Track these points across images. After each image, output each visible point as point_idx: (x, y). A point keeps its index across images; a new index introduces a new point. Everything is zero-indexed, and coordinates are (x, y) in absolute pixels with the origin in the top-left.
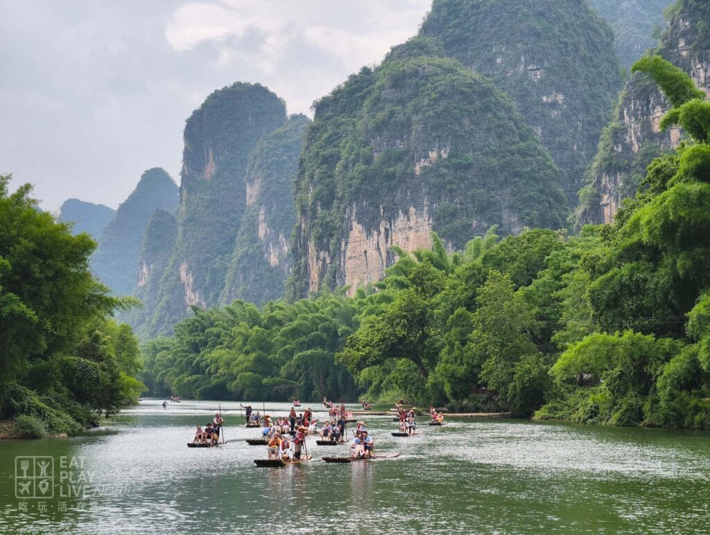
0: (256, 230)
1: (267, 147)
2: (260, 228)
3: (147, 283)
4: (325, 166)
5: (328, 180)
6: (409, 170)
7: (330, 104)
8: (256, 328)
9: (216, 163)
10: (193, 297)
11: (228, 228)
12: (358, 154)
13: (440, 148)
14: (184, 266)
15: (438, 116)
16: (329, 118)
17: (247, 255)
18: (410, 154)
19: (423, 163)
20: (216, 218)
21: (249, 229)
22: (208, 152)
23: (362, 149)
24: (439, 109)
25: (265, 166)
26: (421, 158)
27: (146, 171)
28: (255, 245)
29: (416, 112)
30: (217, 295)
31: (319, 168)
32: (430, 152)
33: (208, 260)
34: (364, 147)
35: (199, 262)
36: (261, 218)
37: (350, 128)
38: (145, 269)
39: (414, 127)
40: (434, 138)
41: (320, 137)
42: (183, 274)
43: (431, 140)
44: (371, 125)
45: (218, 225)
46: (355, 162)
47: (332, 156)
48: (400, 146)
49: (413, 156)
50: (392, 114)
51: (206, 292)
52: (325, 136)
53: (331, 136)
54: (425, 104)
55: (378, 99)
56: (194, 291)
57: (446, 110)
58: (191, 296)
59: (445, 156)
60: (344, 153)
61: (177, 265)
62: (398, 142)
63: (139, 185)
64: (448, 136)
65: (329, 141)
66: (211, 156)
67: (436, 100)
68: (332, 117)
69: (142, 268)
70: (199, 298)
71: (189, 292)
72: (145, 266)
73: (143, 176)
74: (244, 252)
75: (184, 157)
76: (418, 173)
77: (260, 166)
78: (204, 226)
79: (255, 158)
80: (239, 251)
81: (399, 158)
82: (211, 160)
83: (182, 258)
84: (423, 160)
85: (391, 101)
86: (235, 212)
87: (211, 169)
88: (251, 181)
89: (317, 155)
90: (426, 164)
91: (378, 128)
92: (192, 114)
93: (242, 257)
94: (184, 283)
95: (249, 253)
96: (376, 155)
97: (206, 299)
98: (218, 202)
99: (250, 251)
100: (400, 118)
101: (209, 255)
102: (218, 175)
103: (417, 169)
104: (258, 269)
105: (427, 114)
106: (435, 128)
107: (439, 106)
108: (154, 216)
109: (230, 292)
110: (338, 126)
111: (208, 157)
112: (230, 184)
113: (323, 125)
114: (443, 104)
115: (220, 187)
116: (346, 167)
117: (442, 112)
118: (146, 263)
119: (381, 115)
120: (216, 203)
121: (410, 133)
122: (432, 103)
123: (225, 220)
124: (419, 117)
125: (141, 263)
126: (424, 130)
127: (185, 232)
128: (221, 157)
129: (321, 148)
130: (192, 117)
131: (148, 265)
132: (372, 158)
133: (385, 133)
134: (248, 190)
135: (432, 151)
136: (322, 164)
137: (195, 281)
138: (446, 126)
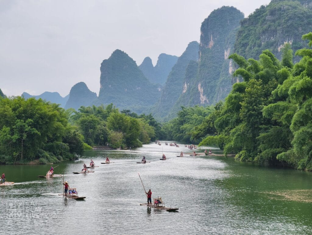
0: (228, 70)
1: (233, 35)
2: (230, 69)
3: (186, 91)
4: (243, 48)
5: (244, 53)
6: (275, 50)
7: (247, 21)
8: (200, 116)
9: (213, 41)
10: (203, 98)
11: (218, 69)
12: (255, 43)
13: (289, 40)
14: (200, 85)
15: (288, 27)
16: (246, 27)
17: (224, 80)
18: (276, 43)
19: (282, 46)
20: (213, 65)
21: (225, 70)
22: (210, 37)
23: (257, 41)
24: (289, 24)
25: (232, 43)
26: (280, 44)
27: (190, 43)
28: (228, 76)
29: (279, 26)
30: (213, 97)
31: (241, 48)
32: (285, 42)
33: (209, 82)
34: (258, 40)
35: (206, 83)
36: (230, 65)
37: (253, 32)
38: (186, 86)
39: (278, 32)
40: (286, 36)
41: (242, 36)
42: (199, 88)
43: (285, 37)
44: (261, 31)
45: (214, 67)
46: (254, 46)
47: (246, 44)
48: (273, 39)
49: (278, 44)
50: (270, 26)
51: (208, 96)
52: (244, 35)
53: (246, 35)
54: (283, 22)
55: (265, 20)
56: (203, 95)
57: (292, 24)
58: (202, 97)
59: (291, 43)
60: (250, 43)
61: (197, 85)
62: (272, 38)
63: (187, 49)
64: (292, 35)
65: (246, 37)
66: (212, 38)
67: (288, 20)
68: (248, 27)
69: (184, 85)
70: (206, 98)
71: (201, 95)
72: (185, 84)
73: (189, 45)
74: (223, 79)
75: (200, 39)
76: (279, 51)
77: (230, 43)
78: (208, 68)
79: (228, 39)
80: (221, 79)
81: (272, 45)
82: (212, 40)
83: (199, 81)
84: (281, 45)
85: (270, 21)
86: (221, 62)
87: (211, 43)
88: (227, 49)
89: (240, 43)
90: (283, 47)
91: (264, 32)
92: (204, 20)
93: (222, 81)
94: (200, 92)
95: (225, 80)
96: (263, 43)
97: (208, 98)
98: (214, 57)
99: (225, 78)
100: (273, 28)
101: (210, 80)
102: (214, 46)
103: (279, 49)
104: (228, 87)
105: (283, 27)
106: (287, 32)
107: (289, 22)
108: (189, 63)
109: (217, 96)
110: (249, 31)
111: (210, 38)
112: (219, 50)
113: (244, 30)
114: (290, 22)
115: (215, 51)
116: (251, 48)
117: (290, 25)
118: (186, 83)
119: (265, 27)
120: (213, 58)
121: (276, 34)
122: (286, 22)
123: (217, 65)
124: (280, 28)
125: (184, 83)
126: (282, 33)
127: (200, 70)
128: (216, 38)
129: (242, 40)
130: (204, 21)
131: (187, 84)
132: (261, 44)
133: (267, 34)
134: (225, 53)
135: (285, 41)
136: (242, 47)
137: (204, 91)
138: (292, 31)
